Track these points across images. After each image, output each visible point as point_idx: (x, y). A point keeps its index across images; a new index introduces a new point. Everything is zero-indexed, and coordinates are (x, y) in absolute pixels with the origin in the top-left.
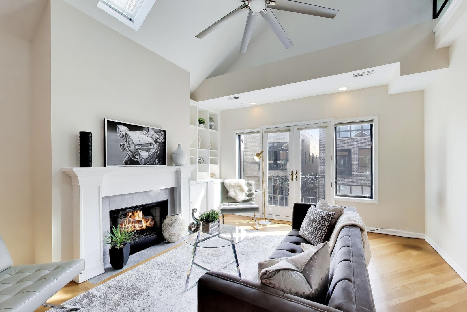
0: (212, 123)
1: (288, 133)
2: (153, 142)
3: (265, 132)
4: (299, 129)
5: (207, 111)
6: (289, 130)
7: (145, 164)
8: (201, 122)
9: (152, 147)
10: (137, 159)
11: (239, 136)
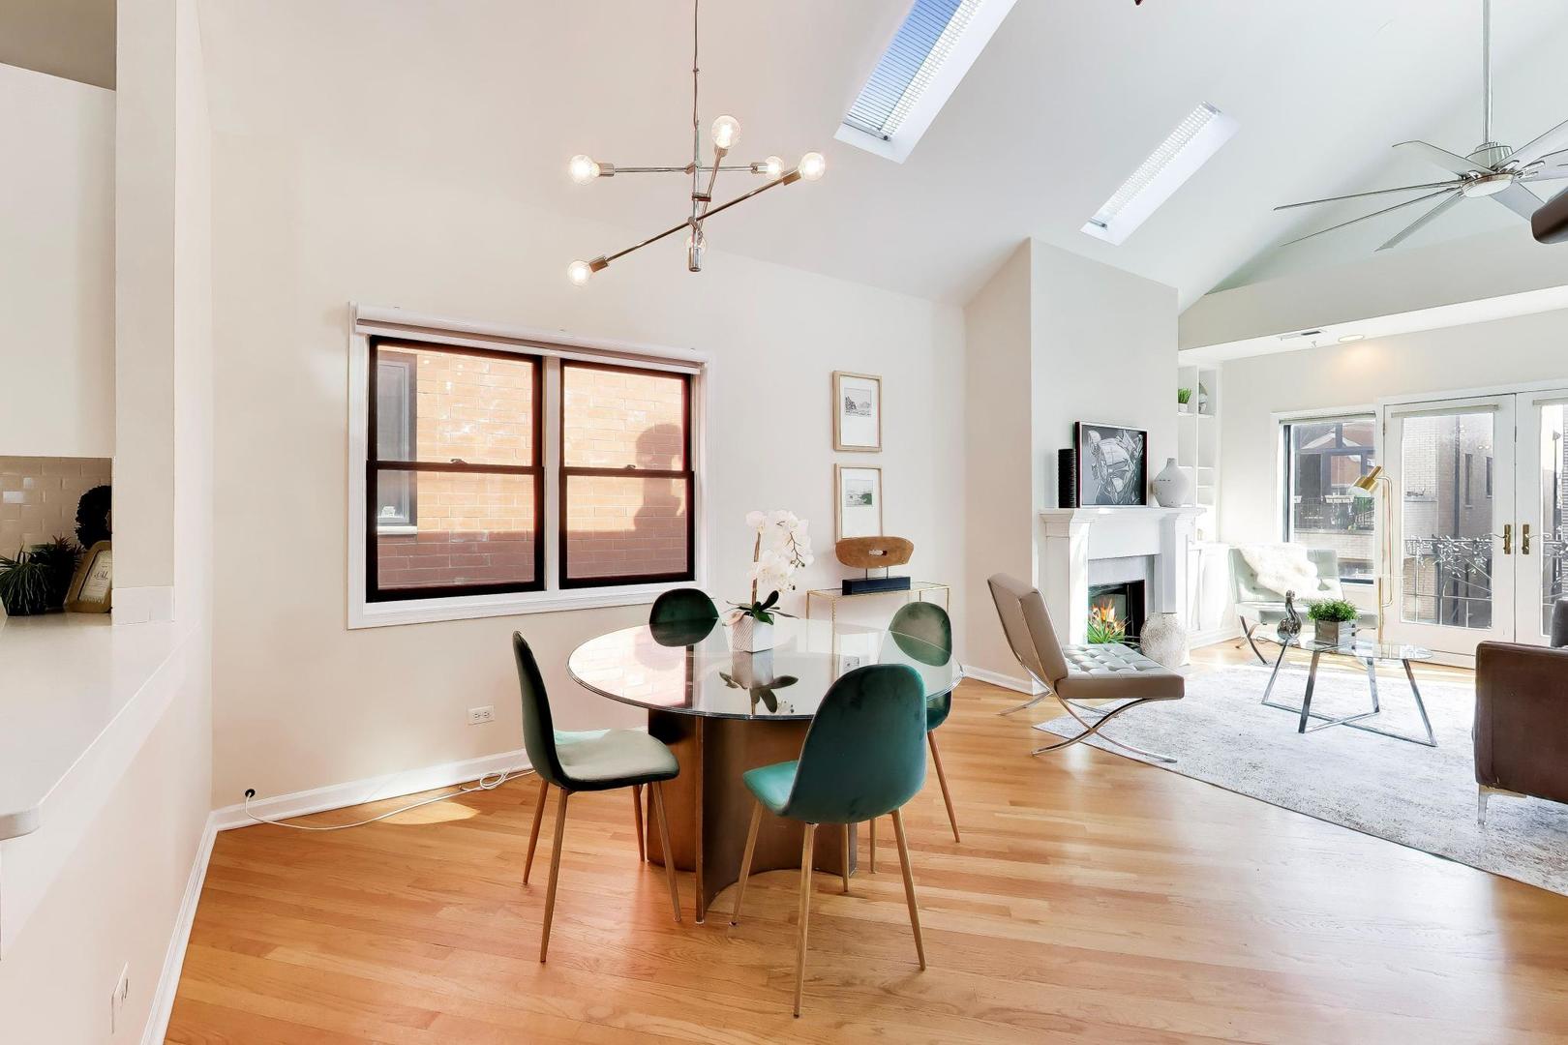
0: (1203, 397)
1: (1490, 415)
2: (1128, 457)
3: (1393, 415)
4: (1538, 403)
5: (1195, 367)
6: (1496, 407)
7: (1118, 504)
8: (1183, 398)
9: (1127, 468)
10: (1109, 492)
11: (1287, 428)
